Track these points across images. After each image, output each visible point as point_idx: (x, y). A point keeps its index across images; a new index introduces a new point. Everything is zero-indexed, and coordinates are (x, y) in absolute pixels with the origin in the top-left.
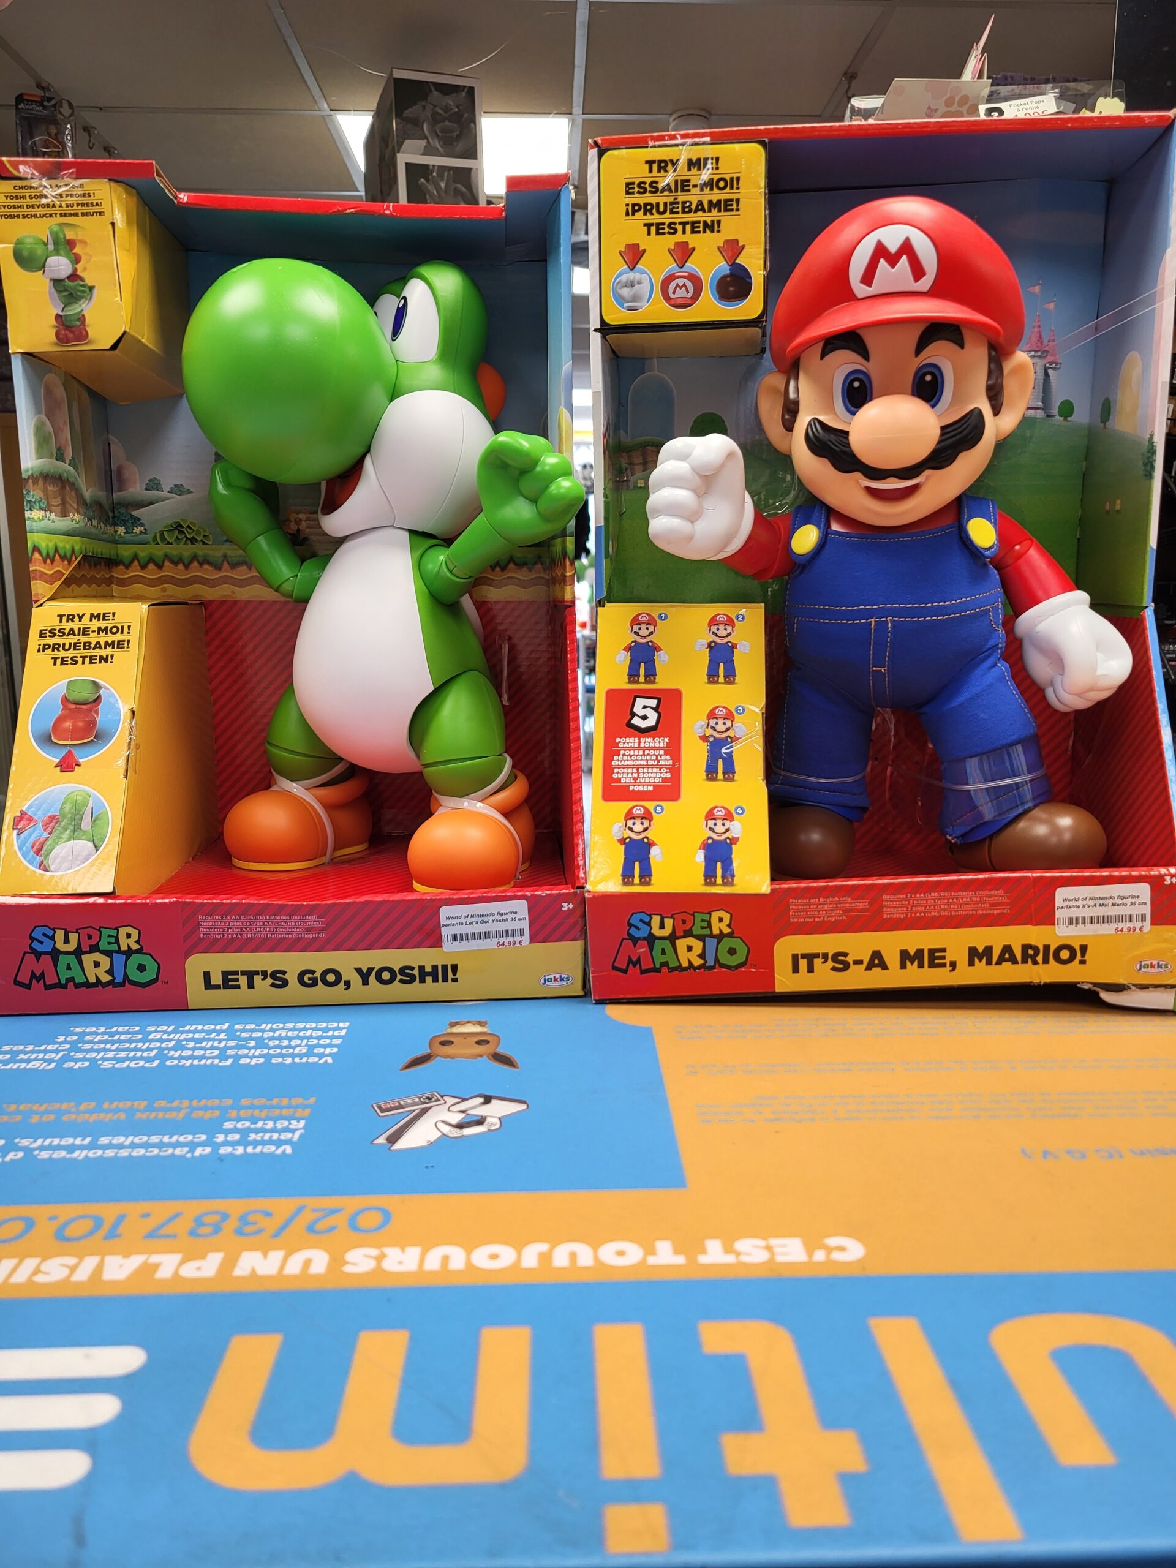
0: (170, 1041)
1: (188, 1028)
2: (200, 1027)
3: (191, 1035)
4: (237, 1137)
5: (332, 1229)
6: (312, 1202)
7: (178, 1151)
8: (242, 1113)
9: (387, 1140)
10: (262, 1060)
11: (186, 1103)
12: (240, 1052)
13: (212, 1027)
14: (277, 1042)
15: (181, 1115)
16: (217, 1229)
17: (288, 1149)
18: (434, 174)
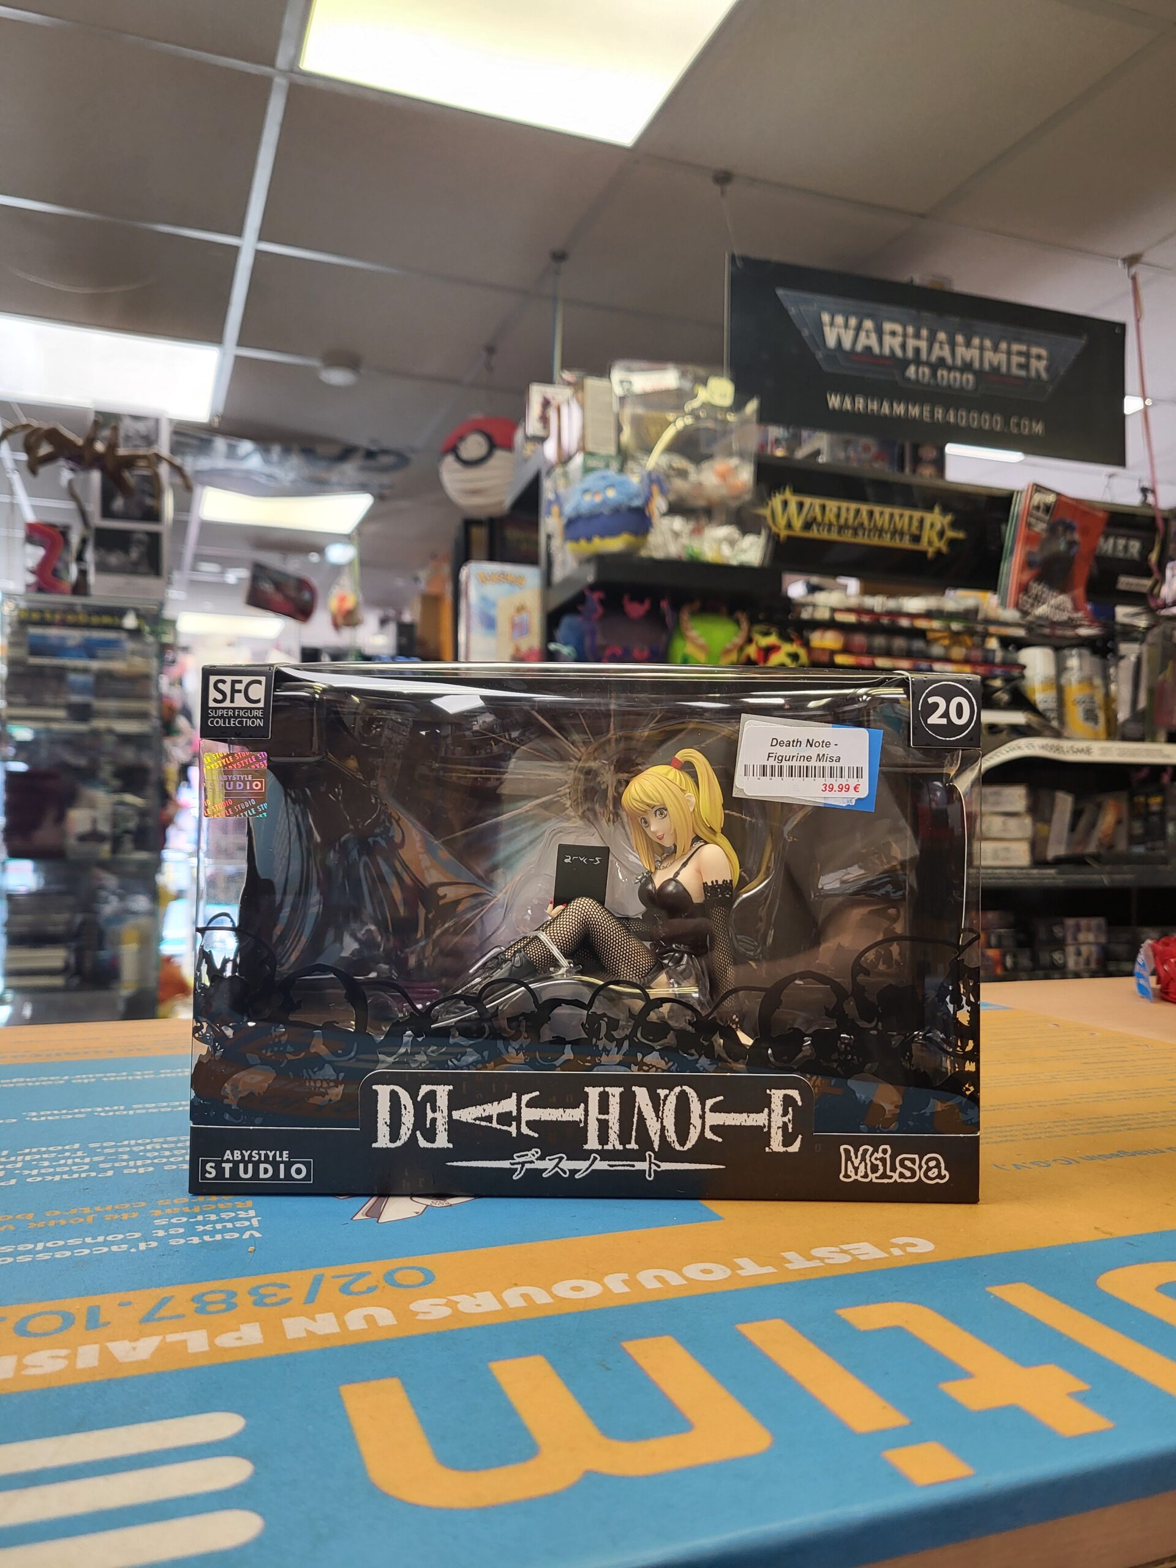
0: (15, 1162)
1: (27, 1151)
2: (44, 1149)
3: (38, 1156)
4: (181, 1230)
5: (371, 1289)
6: (329, 1272)
7: (114, 1248)
8: (169, 1211)
9: (367, 1215)
10: (151, 1169)
11: (87, 1210)
12: (117, 1165)
13: (60, 1148)
14: (157, 1154)
15: (90, 1219)
16: (231, 1306)
17: (257, 1235)
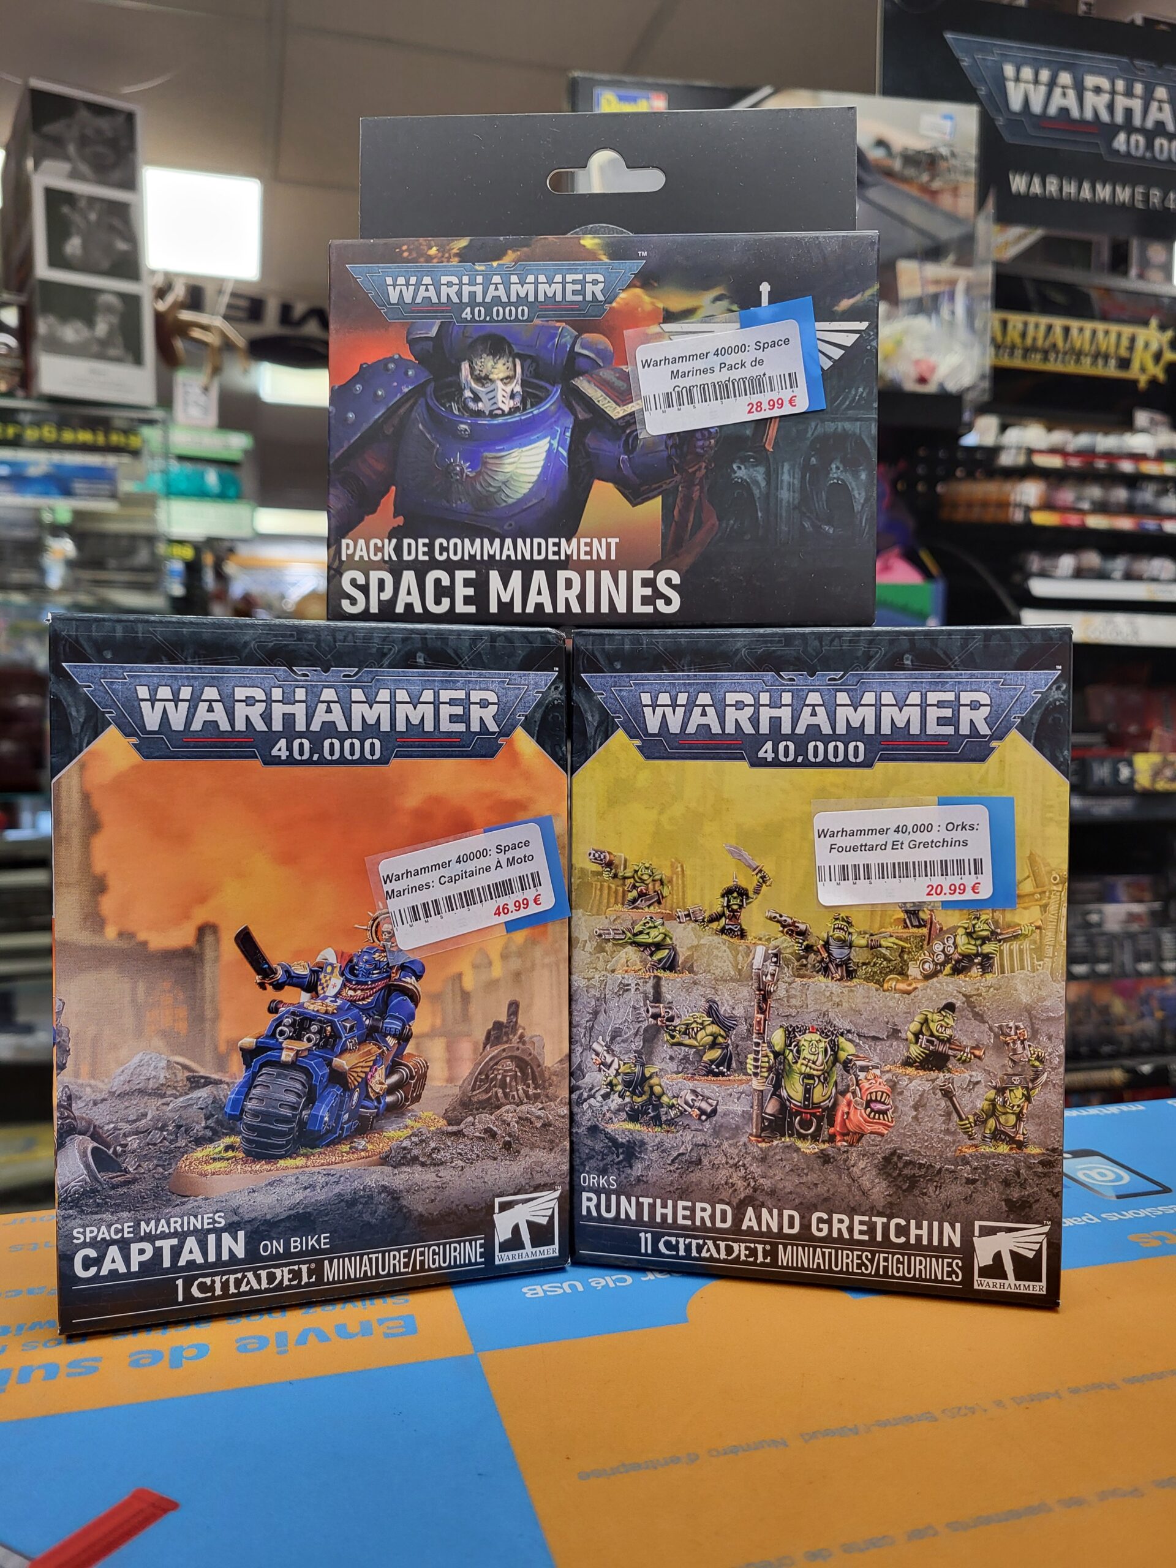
18: (83, 204)
